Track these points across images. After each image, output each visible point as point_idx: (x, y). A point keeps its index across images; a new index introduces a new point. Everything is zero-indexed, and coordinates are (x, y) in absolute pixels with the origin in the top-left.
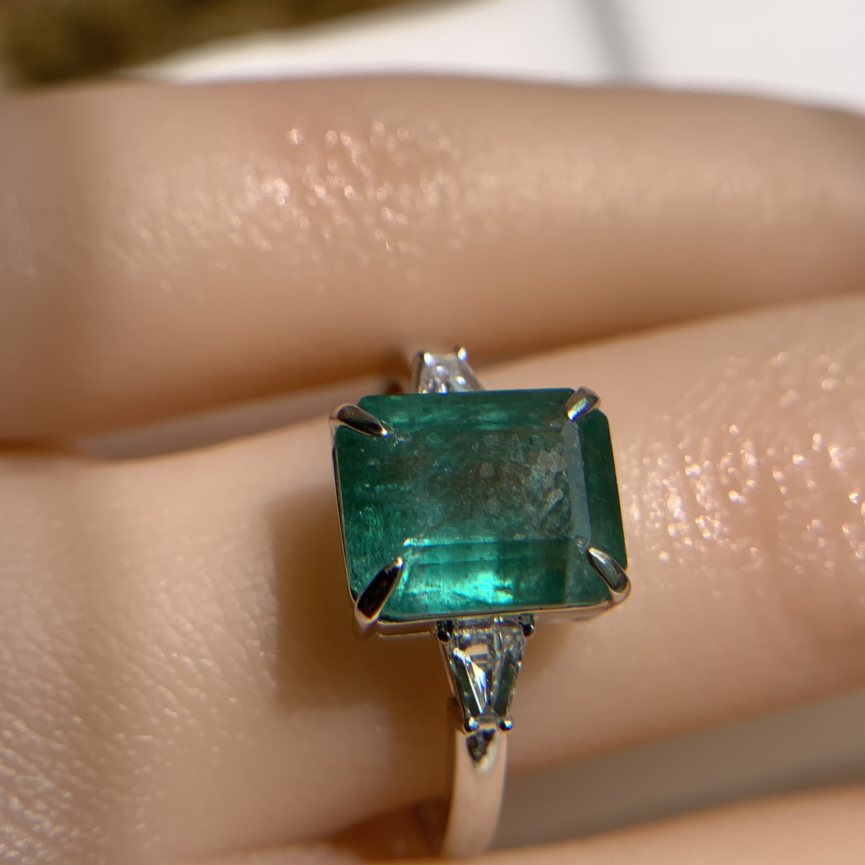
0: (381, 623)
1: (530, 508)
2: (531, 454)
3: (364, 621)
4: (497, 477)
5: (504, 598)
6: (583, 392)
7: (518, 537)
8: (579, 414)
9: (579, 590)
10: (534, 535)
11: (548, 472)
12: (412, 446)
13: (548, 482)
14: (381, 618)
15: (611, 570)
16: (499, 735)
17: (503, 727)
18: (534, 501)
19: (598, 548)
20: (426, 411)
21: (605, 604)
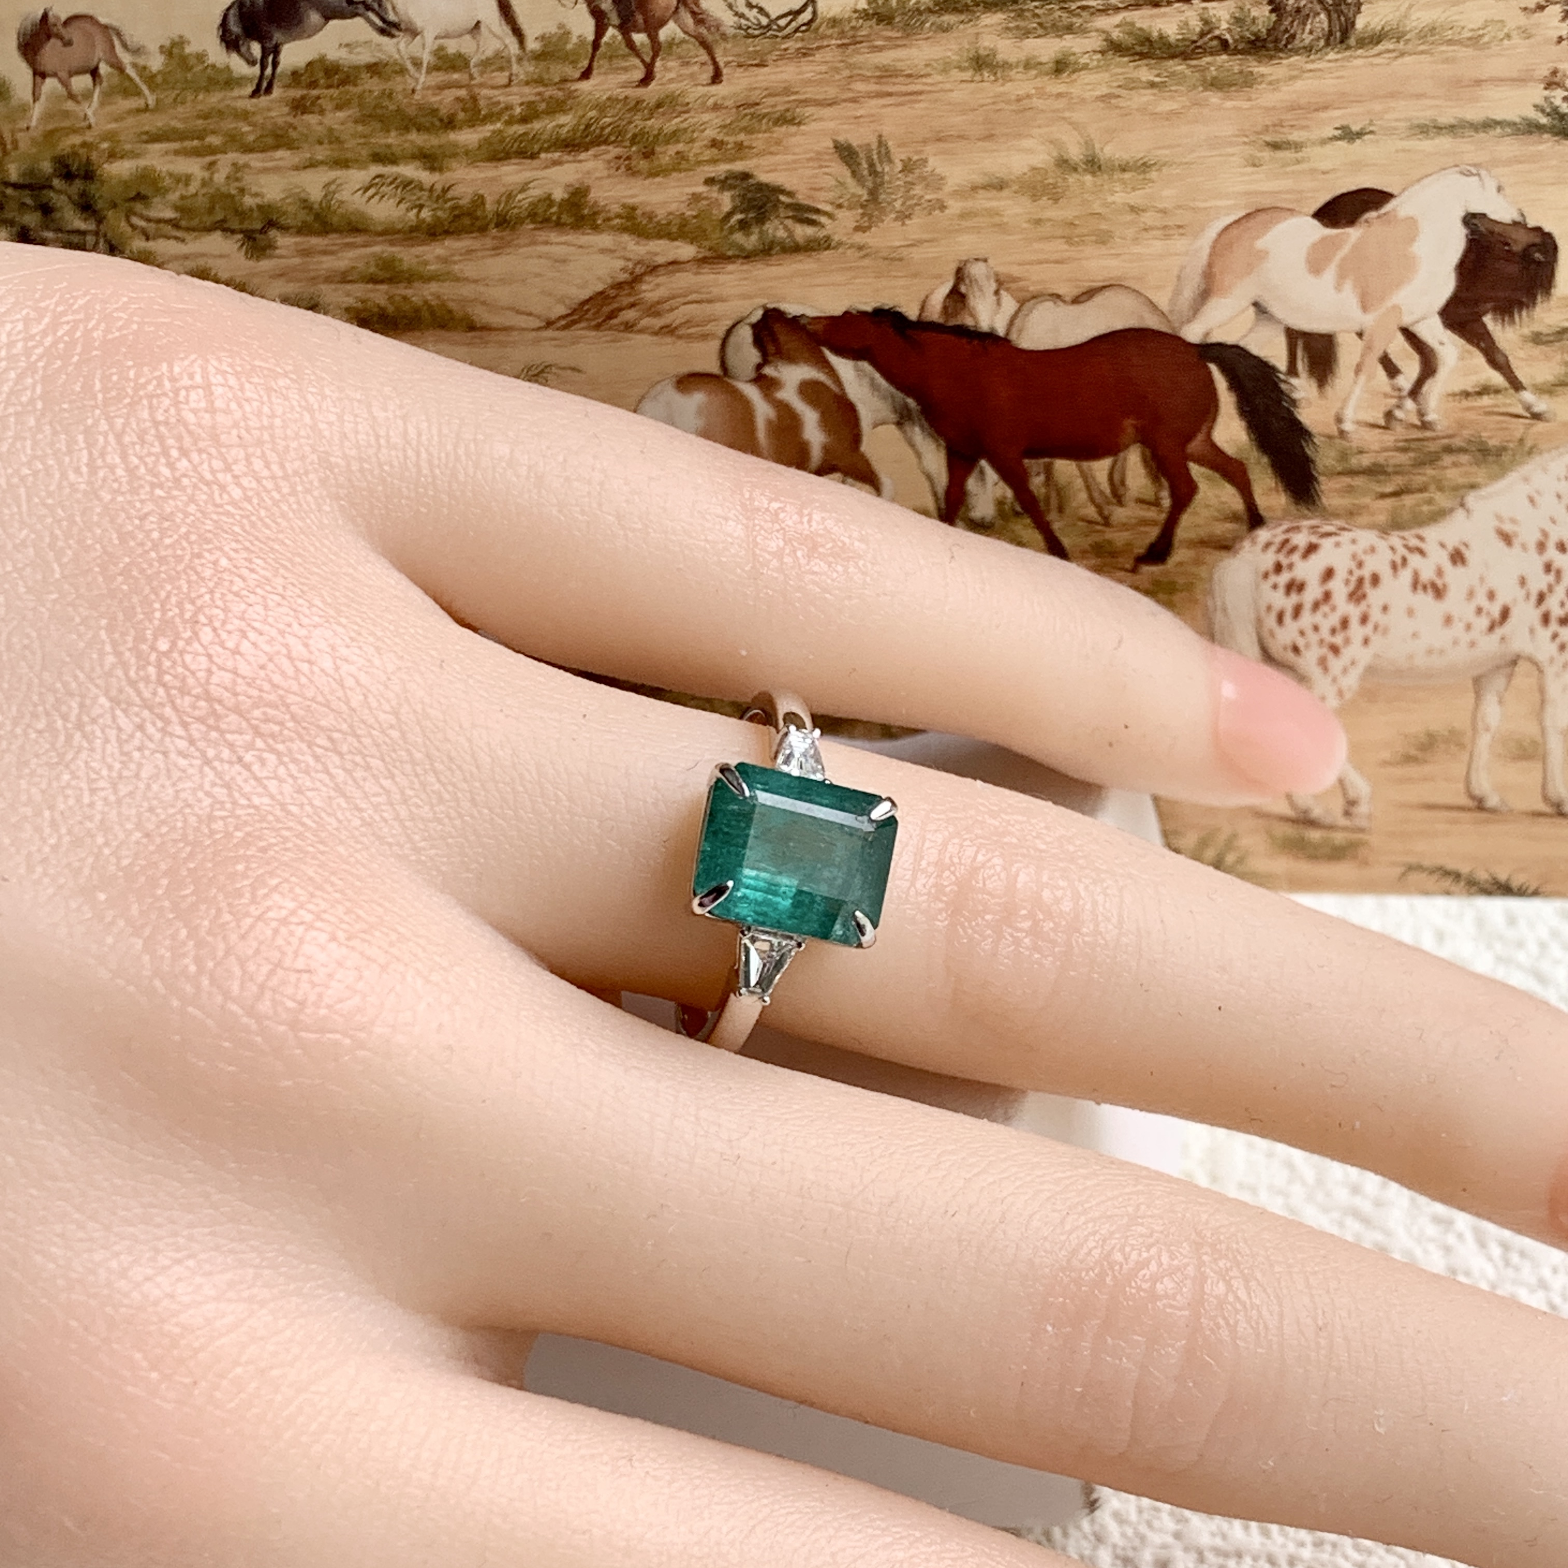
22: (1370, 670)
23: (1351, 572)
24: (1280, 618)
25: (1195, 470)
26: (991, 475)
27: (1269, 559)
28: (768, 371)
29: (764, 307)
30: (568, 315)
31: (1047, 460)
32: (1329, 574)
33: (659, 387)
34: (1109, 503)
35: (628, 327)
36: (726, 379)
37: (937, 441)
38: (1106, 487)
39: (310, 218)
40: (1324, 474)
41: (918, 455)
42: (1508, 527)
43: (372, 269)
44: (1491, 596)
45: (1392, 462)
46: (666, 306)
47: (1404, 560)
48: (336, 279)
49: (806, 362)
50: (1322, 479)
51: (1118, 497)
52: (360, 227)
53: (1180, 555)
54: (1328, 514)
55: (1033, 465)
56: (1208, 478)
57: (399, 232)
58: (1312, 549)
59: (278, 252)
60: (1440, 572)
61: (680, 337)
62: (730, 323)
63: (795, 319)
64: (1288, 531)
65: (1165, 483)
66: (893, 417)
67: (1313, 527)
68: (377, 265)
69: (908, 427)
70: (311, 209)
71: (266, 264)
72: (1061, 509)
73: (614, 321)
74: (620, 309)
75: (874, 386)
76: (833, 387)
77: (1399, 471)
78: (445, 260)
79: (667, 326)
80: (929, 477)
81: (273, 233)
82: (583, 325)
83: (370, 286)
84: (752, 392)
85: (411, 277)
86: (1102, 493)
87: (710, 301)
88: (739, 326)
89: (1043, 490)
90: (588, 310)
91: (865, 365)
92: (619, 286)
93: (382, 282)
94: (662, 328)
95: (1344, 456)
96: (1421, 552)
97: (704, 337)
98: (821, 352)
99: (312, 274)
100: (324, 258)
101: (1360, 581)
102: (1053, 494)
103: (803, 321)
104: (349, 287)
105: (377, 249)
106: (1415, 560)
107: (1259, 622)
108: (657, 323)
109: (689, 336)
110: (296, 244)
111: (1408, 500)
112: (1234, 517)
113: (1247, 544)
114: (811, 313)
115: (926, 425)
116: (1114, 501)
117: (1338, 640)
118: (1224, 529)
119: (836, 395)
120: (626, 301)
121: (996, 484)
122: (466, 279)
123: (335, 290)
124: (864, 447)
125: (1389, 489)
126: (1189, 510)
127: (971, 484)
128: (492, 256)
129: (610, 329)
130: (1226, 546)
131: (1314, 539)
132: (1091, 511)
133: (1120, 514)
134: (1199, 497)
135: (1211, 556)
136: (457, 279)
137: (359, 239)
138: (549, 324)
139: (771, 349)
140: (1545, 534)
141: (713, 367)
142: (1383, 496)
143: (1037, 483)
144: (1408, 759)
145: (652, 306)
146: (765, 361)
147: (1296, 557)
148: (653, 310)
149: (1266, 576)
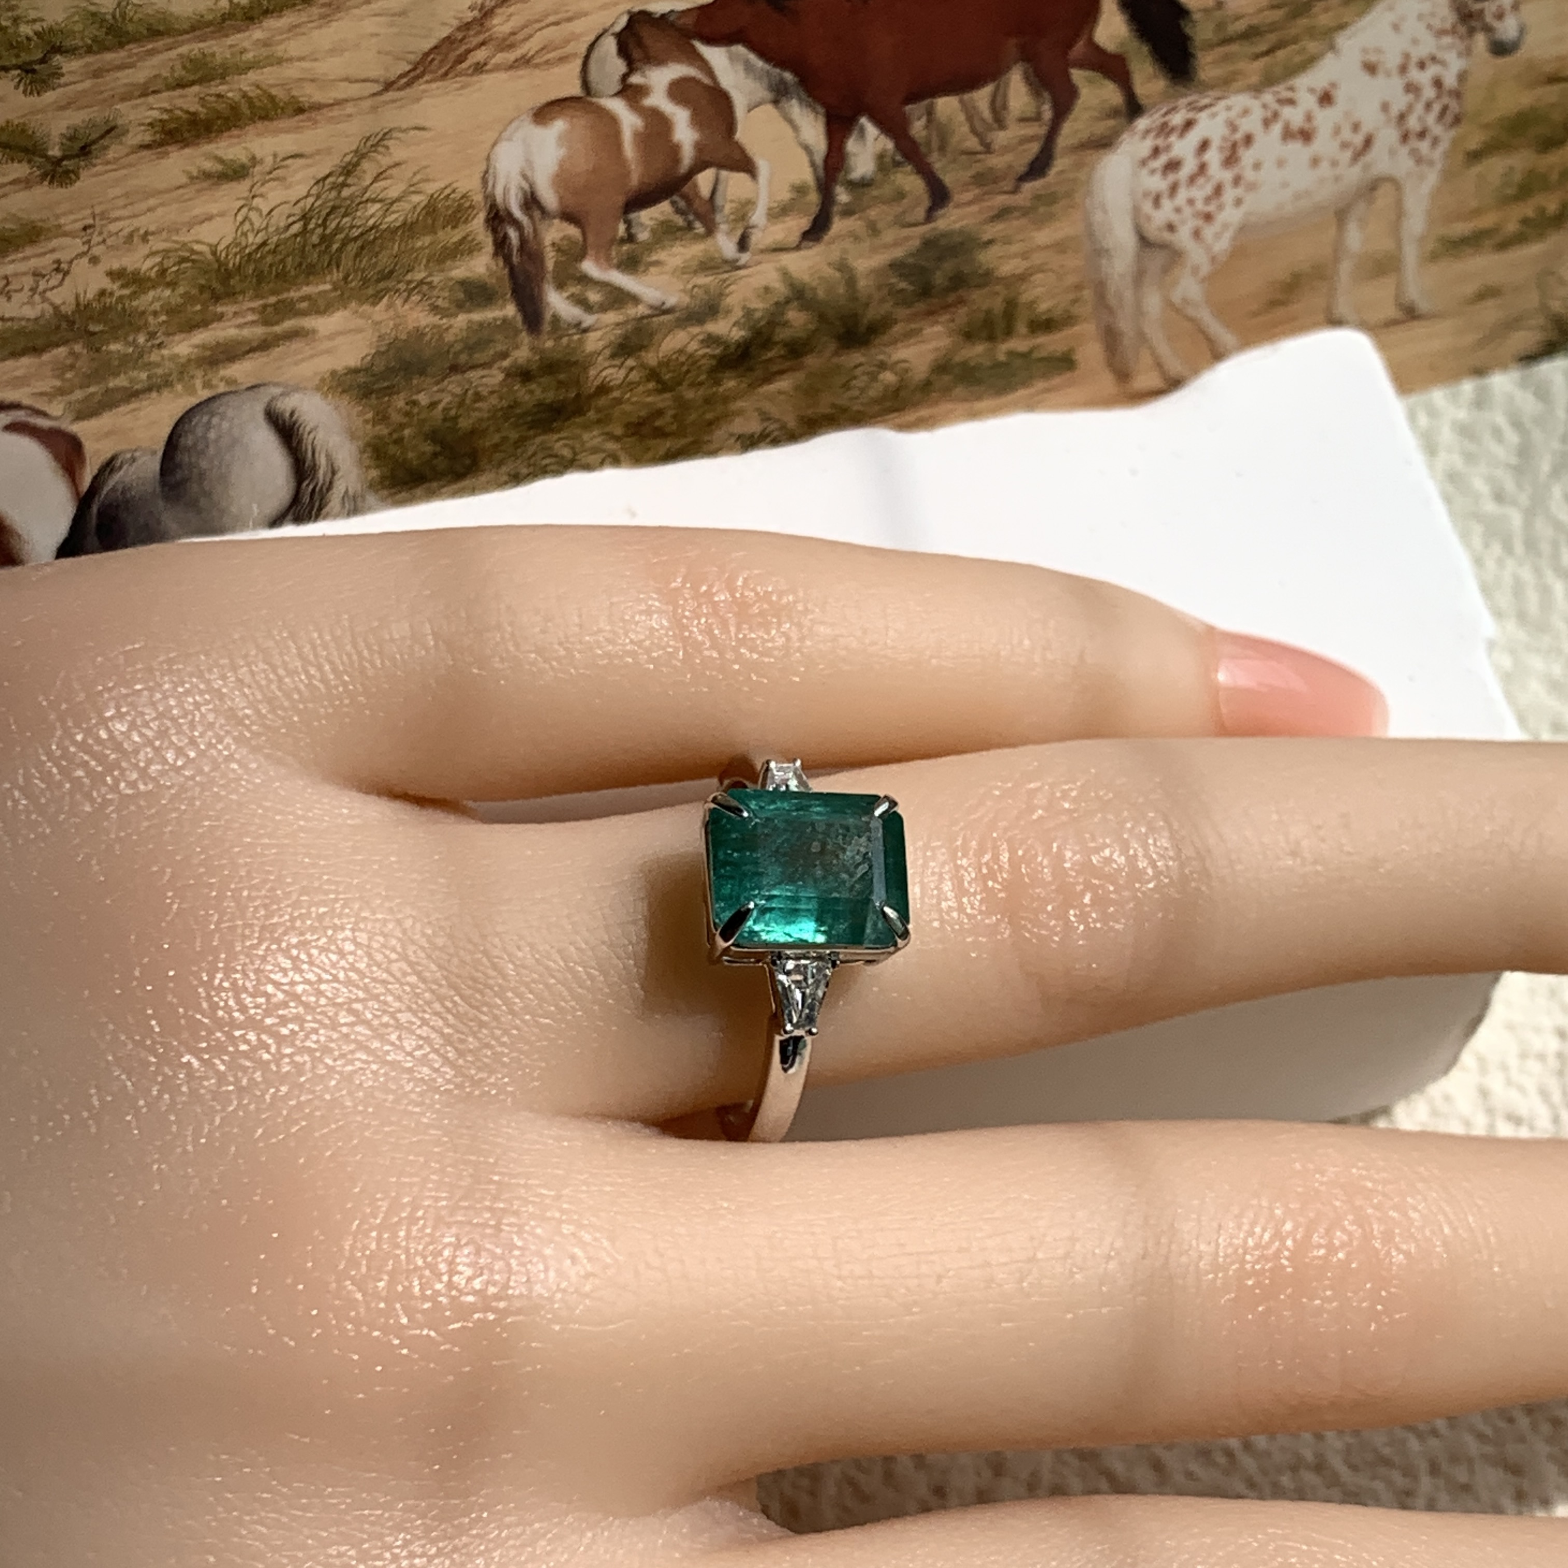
0: (733, 948)
1: (844, 876)
2: (848, 839)
3: (722, 944)
4: (823, 851)
5: (821, 939)
6: (886, 798)
7: (835, 895)
8: (884, 813)
9: (873, 937)
10: (845, 895)
11: (858, 852)
12: (764, 826)
13: (858, 858)
14: (733, 945)
15: (899, 923)
16: (808, 1039)
17: (810, 1033)
18: (847, 872)
19: (891, 907)
20: (774, 802)
21: (892, 949)
22: (1243, 229)
23: (1224, 139)
24: (1157, 201)
25: (1077, 75)
26: (871, 130)
27: (1145, 147)
28: (635, 79)
29: (629, 12)
30: (409, 72)
31: (926, 102)
32: (1204, 146)
33: (514, 125)
34: (990, 129)
35: (479, 68)
36: (589, 99)
37: (814, 110)
38: (987, 114)
39: (101, 34)
40: (1202, 50)
41: (795, 128)
42: (1373, 58)
43: (179, 72)
44: (1356, 127)
45: (1268, 21)
46: (520, 37)
47: (1276, 115)
48: (137, 93)
49: (673, 61)
50: (1199, 54)
51: (1000, 122)
52: (161, 28)
53: (1060, 164)
54: (1205, 87)
55: (914, 110)
56: (1090, 81)
57: (209, 24)
58: (1189, 124)
59: (63, 80)
60: (1309, 118)
61: (537, 66)
62: (592, 38)
63: (663, 16)
64: (1166, 114)
65: (1046, 95)
66: (768, 95)
67: (1190, 104)
68: (184, 67)
69: (784, 104)
70: (103, 20)
71: (49, 96)
72: (942, 148)
73: (464, 65)
74: (469, 51)
75: (749, 68)
76: (706, 81)
77: (1273, 27)
78: (266, 44)
79: (523, 57)
80: (807, 149)
81: (58, 59)
82: (427, 78)
83: (179, 92)
84: (618, 107)
85: (223, 72)
86: (983, 120)
87: (569, 20)
88: (602, 39)
89: (924, 133)
90: (433, 60)
91: (740, 49)
92: (466, 27)
93: (193, 83)
94: (516, 61)
95: (1221, 26)
96: (1291, 102)
97: (563, 59)
98: (693, 47)
99: (106, 95)
100: (119, 74)
101: (1234, 146)
102: (934, 134)
103: (671, 18)
104: (151, 99)
105: (183, 50)
106: (1287, 112)
107: (1136, 211)
108: (511, 56)
109: (547, 62)
110: (87, 65)
111: (1281, 54)
112: (1114, 113)
113: (1125, 136)
114: (681, 6)
115: (803, 95)
116: (995, 126)
117: (1211, 208)
118: (1103, 127)
119: (706, 87)
120: (476, 41)
121: (876, 139)
122: (290, 60)
123: (135, 107)
124: (739, 136)
125: (1263, 47)
126: (1071, 117)
127: (851, 145)
128: (320, 27)
129: (456, 76)
130: (1105, 143)
131: (1191, 115)
132: (972, 143)
133: (1001, 138)
134: (1080, 103)
135: (1090, 156)
136: (280, 61)
137: (160, 44)
138: (389, 86)
139: (636, 54)
140: (1407, 56)
141: (575, 89)
142: (1257, 57)
143: (918, 128)
144: (1274, 304)
145: (504, 39)
146: (631, 69)
147: (1173, 138)
148: (506, 44)
149: (1144, 163)
